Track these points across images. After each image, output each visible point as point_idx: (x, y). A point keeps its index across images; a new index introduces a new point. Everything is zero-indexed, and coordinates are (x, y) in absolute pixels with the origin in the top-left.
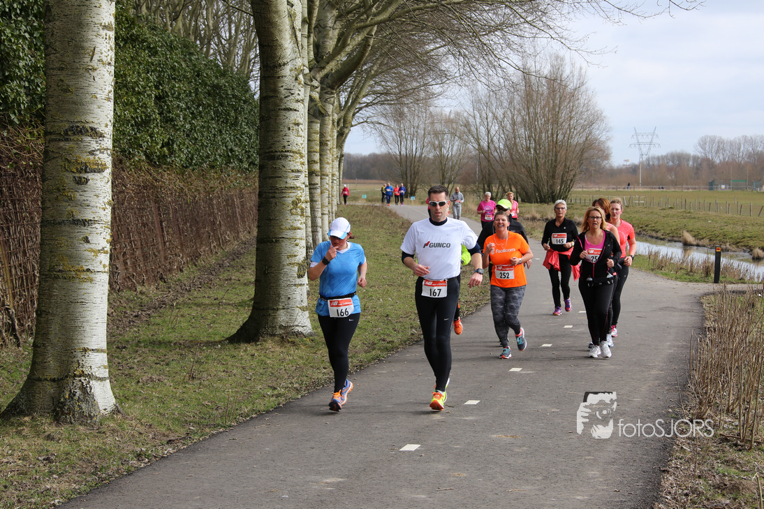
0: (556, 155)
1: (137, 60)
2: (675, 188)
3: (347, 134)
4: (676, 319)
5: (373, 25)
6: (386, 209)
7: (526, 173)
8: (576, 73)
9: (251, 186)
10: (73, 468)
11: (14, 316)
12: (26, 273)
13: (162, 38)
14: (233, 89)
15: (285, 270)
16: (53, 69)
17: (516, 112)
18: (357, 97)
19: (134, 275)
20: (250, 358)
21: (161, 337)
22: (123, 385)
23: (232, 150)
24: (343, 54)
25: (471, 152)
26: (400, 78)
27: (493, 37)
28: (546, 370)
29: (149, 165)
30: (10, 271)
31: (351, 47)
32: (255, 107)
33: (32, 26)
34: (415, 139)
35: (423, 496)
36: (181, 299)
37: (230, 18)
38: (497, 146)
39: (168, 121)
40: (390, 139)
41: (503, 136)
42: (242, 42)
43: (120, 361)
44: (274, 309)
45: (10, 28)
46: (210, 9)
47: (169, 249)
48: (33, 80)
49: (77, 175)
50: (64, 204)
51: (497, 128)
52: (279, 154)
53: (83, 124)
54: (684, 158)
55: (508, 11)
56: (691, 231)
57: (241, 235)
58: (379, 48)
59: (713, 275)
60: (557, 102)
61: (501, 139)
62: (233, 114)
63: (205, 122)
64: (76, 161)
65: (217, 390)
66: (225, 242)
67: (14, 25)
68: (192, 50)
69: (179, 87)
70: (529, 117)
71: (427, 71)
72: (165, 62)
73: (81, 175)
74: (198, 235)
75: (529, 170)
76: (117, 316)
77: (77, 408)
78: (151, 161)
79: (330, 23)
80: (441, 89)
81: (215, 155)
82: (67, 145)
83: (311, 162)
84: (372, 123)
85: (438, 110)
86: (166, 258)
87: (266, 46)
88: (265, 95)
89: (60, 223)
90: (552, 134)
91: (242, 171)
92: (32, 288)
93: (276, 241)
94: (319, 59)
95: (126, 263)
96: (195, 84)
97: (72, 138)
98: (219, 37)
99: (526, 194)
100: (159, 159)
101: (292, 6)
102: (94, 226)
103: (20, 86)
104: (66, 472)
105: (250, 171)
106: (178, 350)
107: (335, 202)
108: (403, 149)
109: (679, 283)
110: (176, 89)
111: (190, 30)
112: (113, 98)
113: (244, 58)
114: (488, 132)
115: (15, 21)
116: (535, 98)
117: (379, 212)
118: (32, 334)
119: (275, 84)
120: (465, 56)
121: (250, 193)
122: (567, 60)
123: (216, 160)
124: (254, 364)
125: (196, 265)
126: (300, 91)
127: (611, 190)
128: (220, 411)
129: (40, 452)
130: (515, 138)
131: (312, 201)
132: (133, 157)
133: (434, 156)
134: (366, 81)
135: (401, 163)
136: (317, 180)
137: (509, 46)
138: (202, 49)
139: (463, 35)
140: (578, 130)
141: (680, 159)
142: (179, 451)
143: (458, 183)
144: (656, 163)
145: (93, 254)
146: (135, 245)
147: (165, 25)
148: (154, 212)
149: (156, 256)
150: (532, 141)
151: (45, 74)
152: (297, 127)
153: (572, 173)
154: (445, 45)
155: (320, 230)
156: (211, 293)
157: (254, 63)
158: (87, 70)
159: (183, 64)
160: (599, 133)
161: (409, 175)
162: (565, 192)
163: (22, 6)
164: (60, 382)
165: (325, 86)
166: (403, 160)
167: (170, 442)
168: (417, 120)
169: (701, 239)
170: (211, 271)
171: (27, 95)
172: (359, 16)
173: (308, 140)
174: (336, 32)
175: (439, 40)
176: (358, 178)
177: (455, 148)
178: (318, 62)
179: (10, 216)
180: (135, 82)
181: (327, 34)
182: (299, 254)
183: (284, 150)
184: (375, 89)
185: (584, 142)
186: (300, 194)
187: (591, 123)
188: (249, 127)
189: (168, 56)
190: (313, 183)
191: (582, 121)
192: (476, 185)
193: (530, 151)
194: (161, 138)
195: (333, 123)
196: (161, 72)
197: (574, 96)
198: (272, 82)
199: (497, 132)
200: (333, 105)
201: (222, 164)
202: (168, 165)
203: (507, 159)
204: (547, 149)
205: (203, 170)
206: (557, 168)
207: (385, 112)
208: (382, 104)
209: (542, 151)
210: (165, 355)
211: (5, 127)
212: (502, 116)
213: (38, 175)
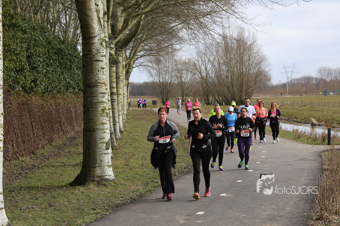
0: (242, 80)
1: (15, 36)
2: (306, 95)
3: (131, 72)
4: (307, 165)
5: (142, 14)
6: (153, 111)
7: (227, 90)
8: (251, 36)
9: (80, 102)
13: (29, 24)
14: (68, 50)
15: (99, 146)
17: (220, 58)
18: (135, 52)
19: (17, 152)
20: (81, 194)
21: (33, 185)
22: (13, 212)
23: (69, 83)
24: (126, 30)
25: (197, 79)
26: (158, 41)
27: (206, 19)
28: (239, 194)
29: (24, 92)
31: (131, 26)
32: (81, 60)
36: (44, 164)
37: (66, 13)
38: (211, 76)
39: (33, 68)
40: (154, 74)
41: (214, 70)
42: (73, 25)
43: (11, 198)
44: (93, 167)
46: (55, 8)
47: (37, 137)
51: (210, 66)
52: (93, 84)
54: (310, 79)
55: (213, 4)
56: (315, 118)
57: (76, 128)
58: (146, 26)
59: (327, 141)
60: (242, 51)
61: (213, 72)
62: (69, 63)
63: (54, 68)
65: (64, 211)
66: (67, 132)
68: (46, 30)
70: (227, 60)
71: (172, 37)
72: (31, 37)
74: (52, 129)
75: (228, 88)
76: (9, 174)
78: (25, 90)
79: (119, 14)
80: (180, 47)
81: (60, 85)
83: (111, 88)
84: (144, 66)
85: (179, 58)
86: (35, 142)
87: (84, 27)
88: (85, 54)
90: (240, 69)
91: (75, 94)
93: (94, 131)
94: (114, 33)
95: (13, 146)
96: (48, 48)
98: (60, 22)
99: (227, 101)
100: (30, 89)
101: (98, 6)
105: (79, 94)
106: (42, 191)
107: (125, 109)
108: (161, 79)
109: (309, 146)
110: (38, 51)
111: (44, 19)
113: (74, 34)
114: (206, 69)
116: (230, 49)
117: (149, 113)
119: (90, 47)
120: (192, 29)
121: (80, 105)
122: (246, 30)
123: (61, 88)
124: (84, 197)
125: (51, 145)
126: (103, 50)
127: (272, 97)
128: (66, 223)
130: (220, 71)
131: (113, 108)
132: (15, 89)
133: (177, 82)
135: (160, 86)
136: (115, 97)
137: (215, 23)
138: (51, 29)
139: (190, 18)
140: (254, 66)
141: (308, 80)
143: (191, 96)
144: (296, 82)
146: (18, 136)
147: (31, 17)
148: (28, 117)
149: (29, 141)
150: (230, 73)
152: (103, 70)
153: (251, 89)
154: (181, 24)
155: (117, 124)
156: (60, 160)
157: (80, 36)
159: (41, 38)
160: (265, 67)
161: (164, 93)
165: (118, 47)
168: (168, 64)
169: (320, 122)
170: (60, 148)
172: (134, 10)
173: (110, 76)
174: (123, 19)
175: (177, 21)
176: (138, 95)
177: (189, 78)
178: (113, 35)
180: (15, 49)
181: (118, 20)
182: (106, 137)
183: (96, 82)
184: (145, 48)
185: (257, 72)
186: (106, 105)
187: (261, 62)
188: (78, 70)
189: (33, 34)
190: (113, 99)
191: (255, 61)
192: (201, 97)
193: (229, 78)
194: (30, 78)
195: (123, 67)
196: (29, 43)
197: (250, 48)
198: (88, 46)
199: (210, 68)
200: (122, 57)
201: (64, 90)
202: (34, 92)
203: (216, 82)
204: (237, 76)
205: (53, 94)
206: (243, 87)
207: (150, 60)
208: (149, 56)
209: (235, 78)
210: (35, 194)
212: (213, 60)
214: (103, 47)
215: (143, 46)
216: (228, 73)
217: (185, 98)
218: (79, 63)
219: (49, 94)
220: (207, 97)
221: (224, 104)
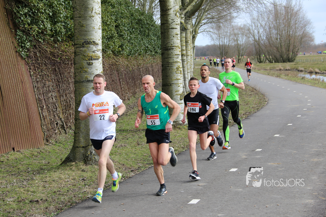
0: (290, 41)
1: (107, 10)
3: (196, 37)
6: (215, 69)
7: (276, 50)
8: (298, 3)
9: (156, 62)
10: (94, 182)
11: (64, 121)
12: (67, 103)
14: (147, 20)
15: (175, 97)
16: (76, 17)
17: (271, 23)
18: (200, 20)
21: (123, 128)
23: (147, 47)
24: (193, 3)
25: (251, 42)
26: (218, 11)
29: (114, 55)
30: (61, 103)
32: (156, 28)
34: (226, 37)
36: (130, 112)
38: (262, 38)
39: (120, 36)
40: (215, 38)
41: (265, 34)
47: (123, 91)
48: (66, 22)
49: (88, 61)
50: (84, 74)
51: (262, 30)
52: (170, 48)
53: (90, 40)
60: (289, 17)
61: (264, 35)
62: (147, 31)
63: (136, 35)
64: (88, 55)
68: (129, 5)
69: (125, 21)
70: (277, 25)
71: (231, 7)
72: (118, 11)
73: (90, 61)
74: (135, 84)
75: (277, 48)
77: (93, 158)
78: (114, 53)
80: (237, 15)
81: (141, 49)
82: (85, 49)
83: (182, 50)
84: (207, 31)
85: (236, 24)
87: (162, 1)
88: (162, 23)
89: (82, 82)
90: (288, 32)
91: (152, 56)
92: (70, 109)
93: (170, 85)
94: (183, 5)
96: (131, 19)
97: (85, 46)
99: (277, 59)
100: (118, 53)
103: (61, 25)
104: (91, 184)
105: (155, 56)
106: (131, 133)
107: (192, 67)
110: (123, 22)
112: (101, 28)
113: (150, 7)
114: (259, 32)
116: (279, 16)
118: (71, 129)
119: (167, 18)
121: (156, 65)
123: (141, 51)
125: (135, 97)
126: (177, 20)
127: (315, 55)
129: (80, 177)
132: (107, 52)
133: (235, 44)
134: (204, 13)
135: (220, 48)
136: (185, 58)
140: (299, 29)
142: (136, 174)
148: (117, 75)
150: (279, 35)
151: (71, 19)
152: (177, 36)
153: (297, 48)
157: (155, 8)
158: (90, 17)
159: (126, 11)
160: (309, 30)
161: (224, 53)
162: (294, 57)
164: (86, 148)
165: (186, 17)
166: (221, 47)
167: (132, 171)
168: (226, 29)
171: (64, 29)
173: (181, 41)
178: (183, 6)
179: (60, 80)
180: (107, 20)
182: (180, 90)
183: (172, 46)
184: (207, 17)
185: (302, 34)
186: (179, 65)
187: (305, 26)
188: (154, 37)
189: (119, 8)
190: (183, 59)
191: (301, 25)
192: (254, 56)
193: (278, 40)
194: (118, 43)
195: (190, 33)
196: (117, 15)
197: (297, 14)
198: (165, 17)
199: (262, 32)
200: (190, 25)
201: (144, 53)
202: (121, 55)
203: (267, 44)
204: (285, 38)
205: (136, 56)
206: (290, 47)
207: (212, 26)
208: (211, 23)
209: (283, 39)
210: (126, 136)
211: (56, 43)
212: (264, 25)
213: (69, 62)
214: (177, 17)
215: (206, 15)
216: (277, 35)
217: (240, 57)
218: (155, 30)
219: (132, 56)
220: (259, 56)
221: (273, 62)
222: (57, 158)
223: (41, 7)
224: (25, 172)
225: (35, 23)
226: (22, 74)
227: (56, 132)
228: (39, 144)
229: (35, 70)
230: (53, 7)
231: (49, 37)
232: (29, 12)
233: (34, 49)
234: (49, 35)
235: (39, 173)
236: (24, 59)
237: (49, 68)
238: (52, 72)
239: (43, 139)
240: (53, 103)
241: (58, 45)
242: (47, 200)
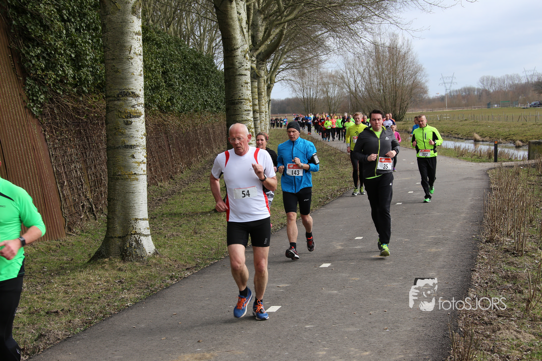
0: (396, 93)
1: (150, 51)
2: (467, 108)
3: (272, 87)
4: (473, 184)
5: (285, 22)
8: (405, 44)
9: (218, 121)
10: (135, 286)
11: (92, 203)
12: (97, 178)
13: (163, 37)
14: (205, 65)
16: (109, 60)
17: (371, 69)
18: (277, 65)
21: (175, 211)
22: (157, 239)
23: (206, 101)
24: (268, 41)
25: (345, 94)
26: (302, 52)
27: (356, 25)
29: (161, 112)
30: (88, 177)
31: (273, 36)
33: (92, 36)
34: (312, 88)
35: (336, 292)
36: (184, 189)
37: (200, 24)
38: (360, 89)
39: (169, 86)
40: (297, 89)
41: (364, 83)
42: (208, 37)
43: (154, 226)
45: (80, 37)
46: (188, 19)
47: (174, 160)
48: (95, 67)
49: (126, 120)
50: (119, 137)
51: (360, 79)
52: (237, 101)
53: (127, 90)
54: (472, 90)
55: (364, 9)
56: (478, 133)
57: (214, 151)
58: (289, 36)
59: (493, 157)
60: (395, 61)
61: (363, 85)
62: (206, 79)
63: (190, 85)
64: (125, 111)
65: (210, 239)
66: (206, 155)
67: (83, 36)
68: (180, 44)
69: (175, 66)
70: (379, 71)
71: (319, 47)
72: (166, 51)
73: (128, 120)
74: (190, 152)
75: (380, 103)
77: (134, 253)
78: (161, 110)
79: (260, 23)
80: (326, 58)
81: (197, 104)
82: (119, 103)
83: (254, 105)
84: (286, 80)
85: (325, 70)
86: (173, 166)
89: (117, 148)
90: (393, 81)
91: (213, 112)
92: (101, 186)
94: (255, 44)
96: (184, 63)
97: (121, 98)
98: (194, 34)
100: (166, 108)
101: (240, 14)
102: (137, 148)
103: (88, 71)
104: (132, 288)
105: (217, 113)
106: (186, 218)
107: (268, 128)
108: (305, 94)
109: (474, 164)
111: (177, 32)
112: (143, 74)
113: (209, 46)
114: (355, 81)
115: (84, 34)
116: (381, 60)
118: (102, 213)
119: (233, 60)
120: (340, 37)
122: (400, 36)
123: (198, 107)
125: (190, 169)
126: (247, 63)
128: (214, 251)
129: (116, 278)
130: (371, 84)
132: (151, 108)
133: (324, 97)
134: (282, 55)
135: (304, 103)
136: (258, 115)
137: (366, 29)
139: (338, 25)
140: (408, 76)
141: (469, 91)
142: (193, 274)
143: (339, 113)
144: (455, 94)
145: (137, 164)
148: (165, 139)
149: (167, 165)
150: (381, 85)
151: (101, 63)
152: (246, 85)
153: (406, 103)
154: (327, 32)
156: (201, 184)
157: (215, 49)
158: (128, 59)
159: (176, 52)
160: (421, 78)
161: (309, 110)
162: (402, 114)
163: (86, 25)
164: (124, 238)
165: (259, 60)
166: (306, 101)
167: (187, 269)
168: (312, 76)
169: (484, 137)
170: (199, 172)
171: (92, 76)
172: (276, 18)
173: (252, 92)
174: (263, 28)
175: (324, 29)
177: (336, 92)
178: (254, 46)
179: (86, 146)
180: (151, 64)
181: (259, 29)
183: (240, 99)
184: (287, 60)
185: (412, 84)
187: (416, 73)
188: (215, 87)
189: (168, 48)
190: (255, 117)
191: (410, 72)
193: (381, 91)
194: (166, 96)
195: (264, 81)
196: (164, 58)
197: (404, 57)
198: (231, 59)
199: (360, 81)
200: (264, 71)
201: (201, 109)
202: (171, 111)
203: (367, 96)
204: (390, 89)
205: (190, 114)
206: (397, 101)
207: (293, 73)
208: (291, 69)
209: (387, 91)
210: (179, 221)
211: (80, 95)
212: (363, 72)
213: (99, 122)
214: (247, 59)
215: (285, 58)
218: (217, 78)
219: (185, 113)
222: (83, 253)
223: (59, 46)
224: (40, 272)
225: (51, 67)
226: (34, 138)
227: (82, 217)
228: (58, 234)
229: (52, 132)
230: (76, 46)
231: (70, 88)
232: (43, 53)
233: (50, 103)
234: (71, 84)
235: (58, 274)
236: (37, 117)
237: (71, 130)
238: (75, 135)
239: (63, 228)
240: (77, 178)
241: (83, 98)
242: (70, 311)
